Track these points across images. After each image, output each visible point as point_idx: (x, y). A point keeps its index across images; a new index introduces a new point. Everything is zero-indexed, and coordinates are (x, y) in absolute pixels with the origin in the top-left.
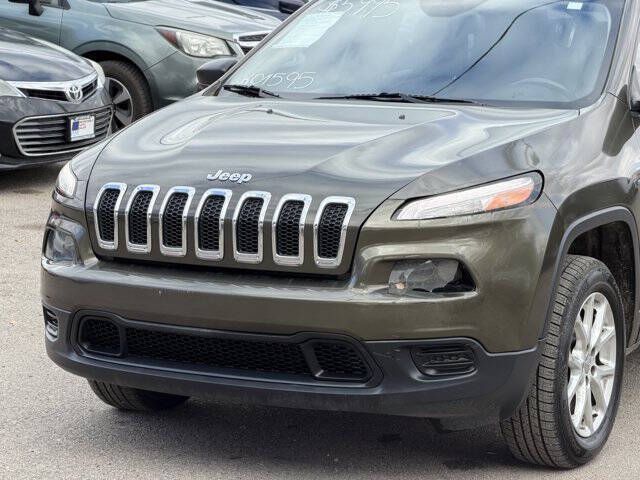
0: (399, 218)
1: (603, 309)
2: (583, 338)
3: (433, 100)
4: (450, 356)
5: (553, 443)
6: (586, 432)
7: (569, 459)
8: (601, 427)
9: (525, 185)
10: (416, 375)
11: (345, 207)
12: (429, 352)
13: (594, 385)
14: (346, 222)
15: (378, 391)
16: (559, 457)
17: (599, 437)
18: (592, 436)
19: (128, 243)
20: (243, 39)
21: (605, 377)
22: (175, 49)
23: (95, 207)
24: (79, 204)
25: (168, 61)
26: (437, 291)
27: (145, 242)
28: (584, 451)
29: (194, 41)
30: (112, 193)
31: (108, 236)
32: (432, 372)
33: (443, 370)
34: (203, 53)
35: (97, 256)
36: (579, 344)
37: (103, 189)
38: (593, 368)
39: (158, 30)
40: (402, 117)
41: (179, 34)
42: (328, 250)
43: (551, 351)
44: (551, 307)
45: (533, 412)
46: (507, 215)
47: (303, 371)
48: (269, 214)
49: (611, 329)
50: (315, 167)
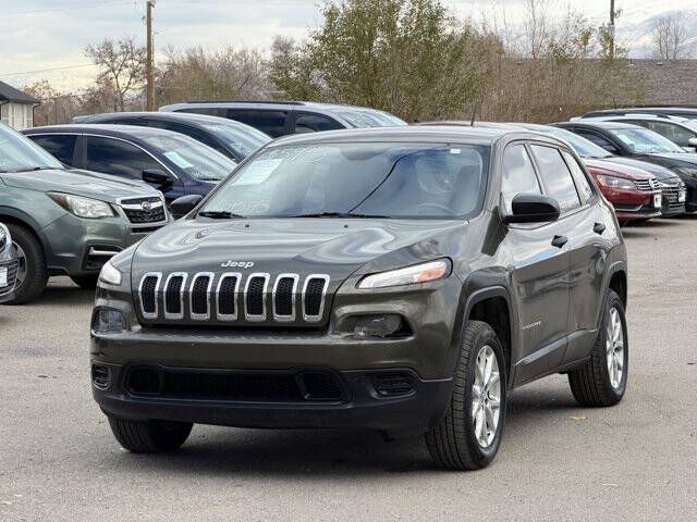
0: (361, 286)
1: (491, 358)
2: (480, 377)
3: (362, 217)
4: (396, 382)
5: (464, 448)
6: (484, 445)
7: (474, 461)
8: (492, 443)
9: (440, 267)
10: (374, 394)
11: (323, 281)
12: (383, 378)
13: (487, 413)
14: (325, 291)
15: (349, 406)
16: (468, 460)
17: (493, 449)
18: (488, 448)
19: (166, 313)
20: (124, 202)
21: (494, 408)
22: (64, 211)
23: (140, 289)
24: (126, 288)
25: (59, 222)
26: (387, 337)
27: (179, 311)
28: (483, 456)
29: (82, 204)
30: (151, 280)
31: (150, 309)
32: (384, 393)
33: (392, 392)
34: (90, 214)
35: (140, 324)
36: (477, 381)
37: (144, 277)
38: (486, 400)
39: (50, 196)
40: (346, 226)
41: (68, 198)
42: (312, 310)
43: (461, 382)
44: (459, 358)
45: (450, 425)
46: (425, 286)
47: (296, 395)
48: (270, 288)
49: (497, 374)
50: (298, 256)
